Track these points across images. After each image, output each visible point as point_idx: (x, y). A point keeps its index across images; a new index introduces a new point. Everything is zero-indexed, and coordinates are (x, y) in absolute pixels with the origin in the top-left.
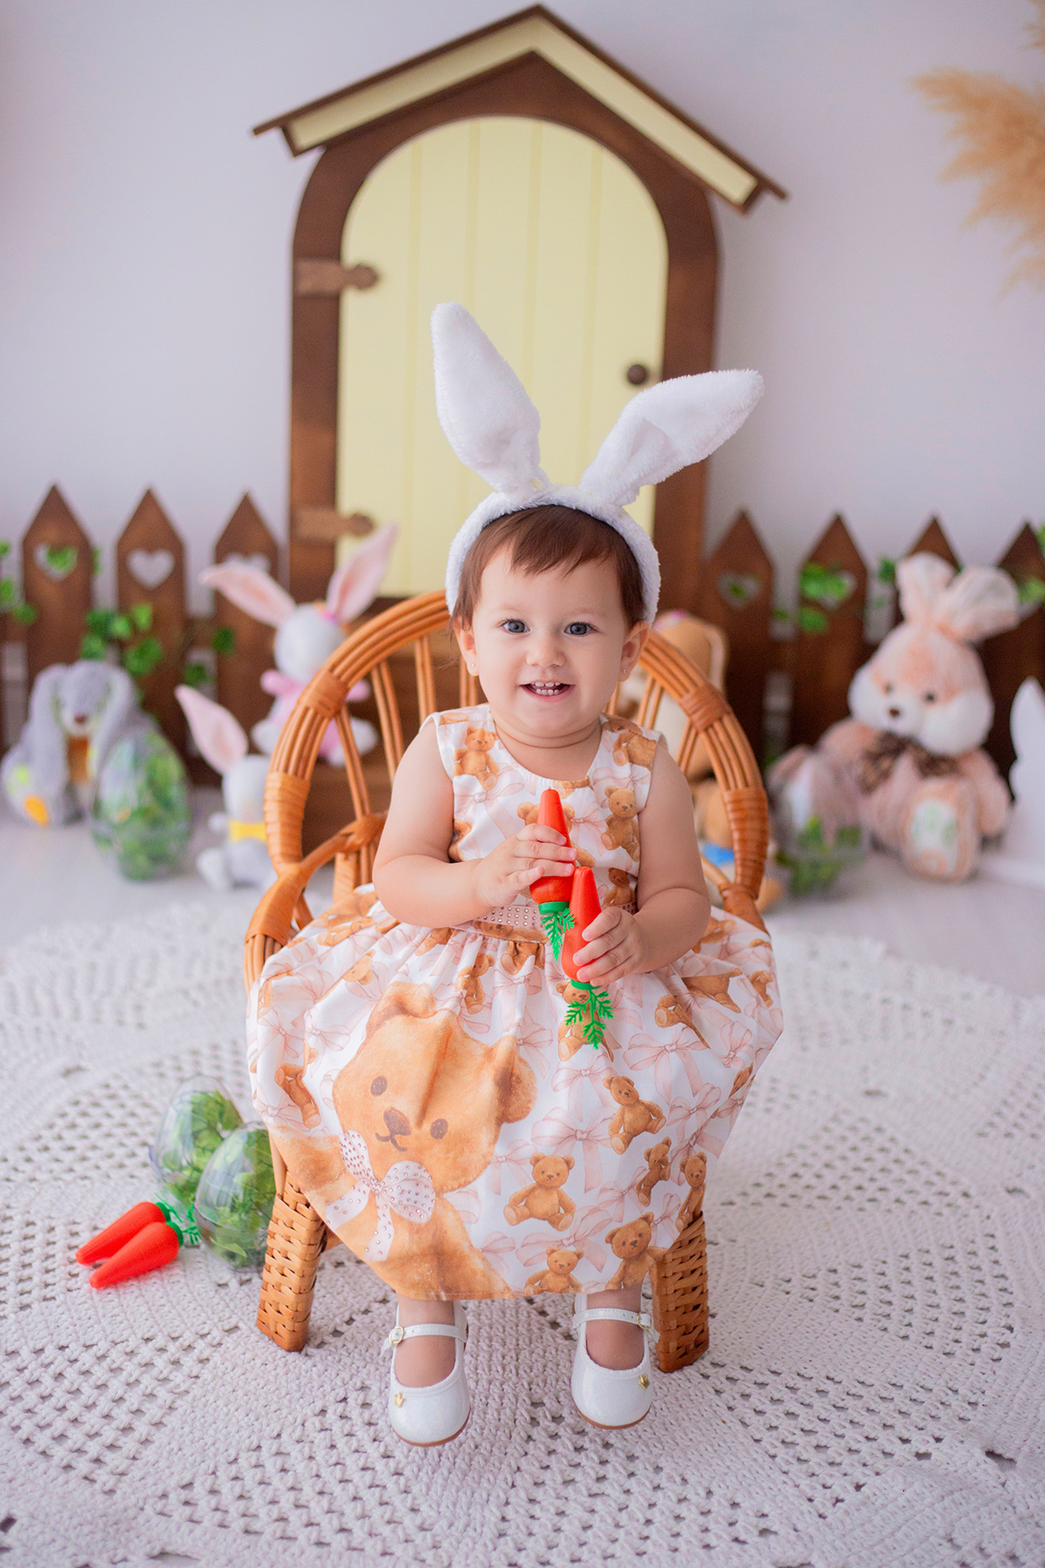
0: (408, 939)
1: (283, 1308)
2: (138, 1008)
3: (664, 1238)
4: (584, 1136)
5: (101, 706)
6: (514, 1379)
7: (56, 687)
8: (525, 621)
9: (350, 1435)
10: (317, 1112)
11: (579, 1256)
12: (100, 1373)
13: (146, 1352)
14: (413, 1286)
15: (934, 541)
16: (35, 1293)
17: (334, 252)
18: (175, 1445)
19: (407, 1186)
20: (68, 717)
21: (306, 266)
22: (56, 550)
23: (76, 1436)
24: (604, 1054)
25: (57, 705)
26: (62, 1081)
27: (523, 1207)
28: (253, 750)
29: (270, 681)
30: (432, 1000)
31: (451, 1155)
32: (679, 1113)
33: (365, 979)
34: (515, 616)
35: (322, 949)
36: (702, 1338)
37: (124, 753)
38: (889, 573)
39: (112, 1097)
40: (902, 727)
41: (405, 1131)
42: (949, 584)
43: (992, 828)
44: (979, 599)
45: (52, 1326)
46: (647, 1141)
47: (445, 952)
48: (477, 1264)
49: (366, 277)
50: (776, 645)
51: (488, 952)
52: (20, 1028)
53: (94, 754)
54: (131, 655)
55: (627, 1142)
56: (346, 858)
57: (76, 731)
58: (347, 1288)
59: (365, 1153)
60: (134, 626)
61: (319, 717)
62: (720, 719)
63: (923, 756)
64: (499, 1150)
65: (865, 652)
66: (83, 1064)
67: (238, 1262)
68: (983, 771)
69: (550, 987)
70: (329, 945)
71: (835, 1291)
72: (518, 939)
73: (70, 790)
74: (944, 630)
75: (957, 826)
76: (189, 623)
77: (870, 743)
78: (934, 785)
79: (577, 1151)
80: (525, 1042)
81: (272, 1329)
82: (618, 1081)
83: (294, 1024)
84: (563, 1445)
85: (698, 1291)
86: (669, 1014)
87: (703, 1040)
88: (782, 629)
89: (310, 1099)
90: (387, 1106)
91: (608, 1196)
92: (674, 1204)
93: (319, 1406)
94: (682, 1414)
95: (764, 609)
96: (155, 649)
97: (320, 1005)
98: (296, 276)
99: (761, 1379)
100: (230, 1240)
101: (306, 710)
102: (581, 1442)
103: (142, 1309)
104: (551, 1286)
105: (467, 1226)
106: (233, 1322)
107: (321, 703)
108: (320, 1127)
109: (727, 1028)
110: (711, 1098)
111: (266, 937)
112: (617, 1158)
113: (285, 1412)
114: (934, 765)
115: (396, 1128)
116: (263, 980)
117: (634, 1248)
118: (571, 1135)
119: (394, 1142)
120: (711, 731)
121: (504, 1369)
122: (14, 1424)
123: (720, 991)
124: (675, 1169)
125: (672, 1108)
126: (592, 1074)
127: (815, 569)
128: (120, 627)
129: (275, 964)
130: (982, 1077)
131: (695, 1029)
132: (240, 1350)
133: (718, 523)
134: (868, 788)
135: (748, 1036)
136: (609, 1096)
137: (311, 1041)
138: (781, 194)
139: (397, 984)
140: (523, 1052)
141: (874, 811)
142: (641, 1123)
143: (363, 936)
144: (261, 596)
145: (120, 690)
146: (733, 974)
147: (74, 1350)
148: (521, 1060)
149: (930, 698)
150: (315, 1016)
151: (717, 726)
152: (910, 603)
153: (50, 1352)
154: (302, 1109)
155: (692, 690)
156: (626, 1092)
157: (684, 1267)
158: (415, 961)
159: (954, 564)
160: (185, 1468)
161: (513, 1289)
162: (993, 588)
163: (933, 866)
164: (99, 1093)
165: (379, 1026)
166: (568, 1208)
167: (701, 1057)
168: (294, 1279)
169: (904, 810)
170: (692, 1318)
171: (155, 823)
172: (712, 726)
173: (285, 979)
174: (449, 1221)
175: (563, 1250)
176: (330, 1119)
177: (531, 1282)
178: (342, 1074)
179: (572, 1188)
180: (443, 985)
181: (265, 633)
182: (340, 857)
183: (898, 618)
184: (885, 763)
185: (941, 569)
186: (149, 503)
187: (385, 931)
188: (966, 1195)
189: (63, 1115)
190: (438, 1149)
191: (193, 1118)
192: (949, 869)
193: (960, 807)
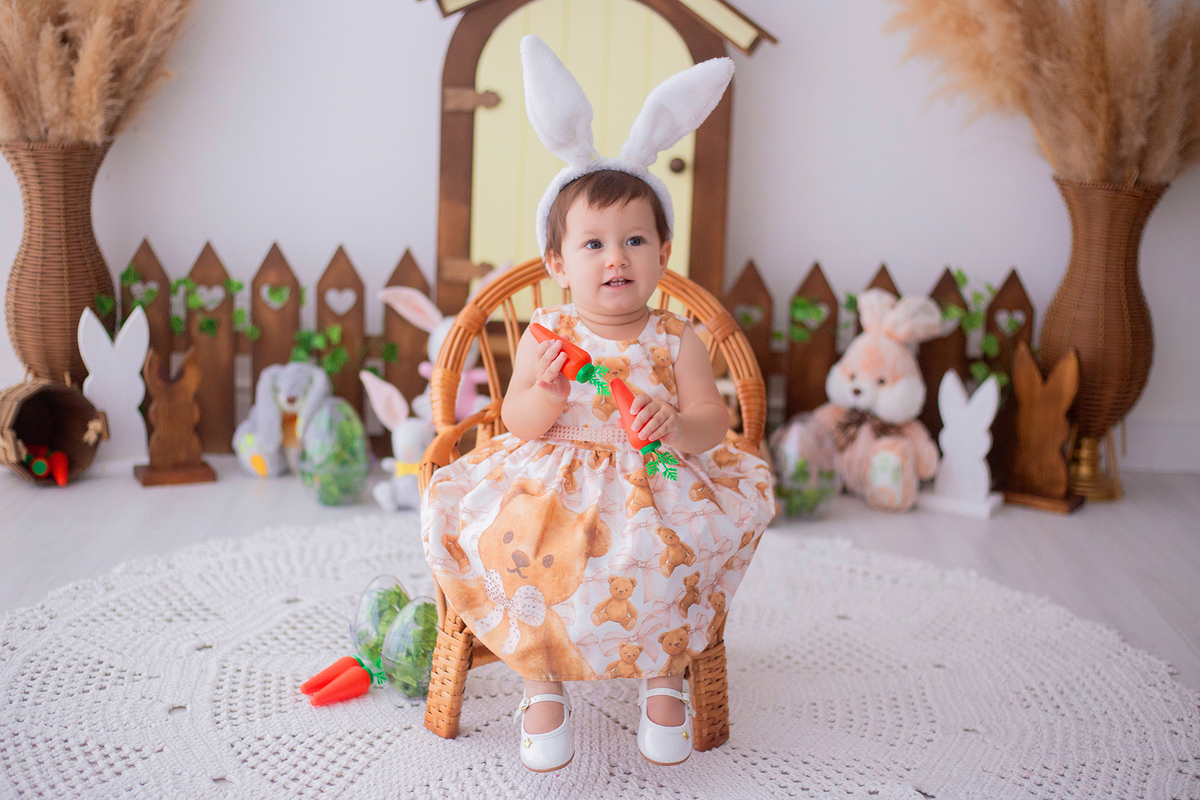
0: (527, 455)
1: (442, 708)
2: (335, 570)
3: (698, 644)
4: (643, 565)
5: (305, 392)
6: (598, 753)
7: (275, 378)
8: (602, 241)
9: (489, 779)
10: (469, 563)
11: (641, 649)
12: (319, 748)
13: (349, 739)
14: (532, 671)
15: (883, 281)
16: (274, 708)
17: (470, 82)
18: (371, 783)
19: (527, 602)
20: (283, 398)
21: (450, 92)
22: (275, 289)
23: (303, 778)
24: (655, 513)
25: (275, 390)
26: (286, 606)
27: (603, 613)
28: (412, 414)
29: (424, 369)
30: (543, 486)
31: (557, 578)
32: (705, 555)
33: (499, 478)
34: (594, 237)
35: (470, 466)
36: (724, 729)
37: (324, 416)
38: (853, 304)
39: (320, 613)
40: (862, 402)
41: (526, 564)
42: (893, 307)
43: (928, 473)
44: (914, 316)
45: (286, 725)
46: (684, 571)
47: (551, 459)
48: (573, 654)
49: (492, 100)
50: (774, 356)
51: (579, 458)
52: (254, 579)
53: (300, 423)
54: (326, 359)
55: (672, 570)
56: (485, 428)
57: (288, 408)
58: (484, 708)
59: (500, 583)
60: (328, 342)
61: (467, 334)
62: (733, 334)
63: (877, 423)
64: (588, 573)
65: (836, 357)
66: (299, 597)
67: (410, 692)
68: (920, 435)
69: (620, 477)
70: (474, 463)
71: (816, 714)
72: (598, 449)
73: (282, 451)
74: (890, 335)
75: (901, 469)
76: (366, 340)
77: (842, 419)
78: (885, 441)
79: (638, 575)
80: (604, 511)
81: (435, 724)
82: (665, 529)
83: (452, 508)
84: (632, 785)
85: (721, 695)
86: (698, 493)
87: (721, 509)
88: (779, 345)
89: (463, 554)
90: (513, 549)
91: (660, 606)
92: (703, 622)
93: (467, 765)
94: (711, 771)
95: (767, 330)
96: (343, 355)
97: (469, 495)
98: (444, 99)
99: (765, 756)
100: (405, 673)
101: (460, 328)
102: (643, 784)
103: (346, 717)
104: (622, 672)
105: (567, 627)
106: (408, 724)
108: (470, 573)
109: (738, 507)
110: (727, 546)
111: (433, 464)
112: (665, 580)
113: (444, 768)
114: (884, 429)
115: (520, 562)
116: (431, 484)
117: (677, 647)
118: (634, 564)
119: (519, 572)
120: (727, 342)
121: (591, 748)
122: (263, 772)
123: (734, 484)
124: (704, 598)
125: (701, 550)
126: (647, 526)
127: (802, 300)
128: (319, 342)
129: (439, 475)
130: (917, 609)
131: (716, 503)
132: (413, 737)
133: (733, 270)
134: (842, 449)
135: (752, 512)
136: (659, 539)
137: (463, 517)
138: (773, 40)
139: (520, 478)
140: (602, 516)
141: (846, 464)
142: (680, 557)
143: (497, 457)
144: (419, 310)
145: (319, 379)
146: (742, 478)
147: (301, 736)
148: (601, 521)
149: (882, 382)
150: (466, 502)
151: (731, 338)
152: (867, 319)
153: (285, 738)
154: (458, 561)
155: (714, 315)
156: (671, 537)
157: (710, 676)
158: (532, 466)
159: (897, 294)
160: (378, 793)
161: (597, 673)
162: (923, 309)
163: (885, 499)
164: (310, 611)
165: (508, 502)
166: (634, 615)
167: (719, 518)
168: (451, 686)
169: (866, 463)
170: (716, 714)
171: (343, 463)
172: (727, 338)
173: (446, 483)
174: (555, 624)
175: (631, 644)
176: (477, 563)
177: (609, 668)
178: (484, 534)
179: (635, 600)
180: (549, 478)
181: (423, 336)
182: (480, 427)
184: (852, 431)
185: (886, 298)
186: (340, 255)
187: (511, 452)
188: (905, 667)
189: (287, 622)
190: (548, 574)
191: (380, 602)
192: (897, 501)
193: (904, 456)
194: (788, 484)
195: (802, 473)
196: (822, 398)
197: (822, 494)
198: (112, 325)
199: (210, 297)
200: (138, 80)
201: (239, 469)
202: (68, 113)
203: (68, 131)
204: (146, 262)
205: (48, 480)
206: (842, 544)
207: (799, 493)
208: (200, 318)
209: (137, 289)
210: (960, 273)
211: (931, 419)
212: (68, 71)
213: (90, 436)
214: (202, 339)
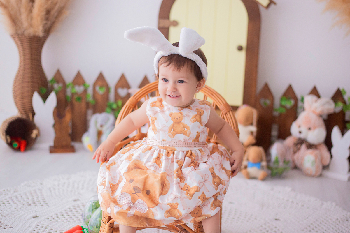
4: (180, 197)
5: (106, 123)
8: (167, 79)
15: (315, 92)
17: (168, 17)
20: (99, 125)
21: (161, 21)
22: (101, 87)
25: (96, 122)
26: (73, 202)
27: (169, 214)
33: (131, 160)
34: (165, 78)
38: (302, 100)
40: (302, 136)
42: (316, 101)
43: (326, 163)
44: (324, 105)
47: (149, 153)
49: (175, 24)
50: (274, 117)
51: (161, 153)
57: (100, 128)
60: (118, 106)
61: (130, 108)
63: (308, 144)
66: (80, 199)
68: (324, 149)
69: (174, 161)
72: (169, 149)
73: (98, 143)
74: (314, 112)
77: (295, 142)
78: (310, 151)
80: (168, 175)
88: (276, 114)
90: (134, 185)
95: (271, 108)
98: (159, 23)
101: (127, 105)
107: (131, 104)
114: (310, 146)
117: (197, 215)
118: (176, 197)
127: (285, 98)
128: (115, 106)
130: (308, 218)
133: (260, 86)
134: (295, 153)
138: (275, 3)
140: (167, 178)
141: (296, 158)
145: (112, 119)
148: (167, 180)
149: (310, 129)
152: (306, 105)
158: (142, 154)
159: (319, 96)
162: (328, 102)
163: (309, 172)
164: (80, 205)
166: (181, 215)
172: (227, 113)
180: (148, 161)
183: (304, 110)
184: (299, 146)
185: (314, 98)
186: (123, 77)
189: (70, 209)
191: (93, 206)
192: (314, 172)
193: (316, 157)
194: (271, 165)
195: (277, 161)
196: (289, 134)
197: (284, 170)
198: (45, 97)
199: (79, 89)
200: (56, 15)
201: (83, 149)
202: (31, 25)
203: (30, 32)
204: (58, 77)
205: (18, 149)
206: (288, 189)
207: (277, 168)
208: (76, 97)
209: (56, 86)
210: (343, 90)
211: (328, 143)
212: (31, 11)
213: (34, 135)
214: (76, 104)
